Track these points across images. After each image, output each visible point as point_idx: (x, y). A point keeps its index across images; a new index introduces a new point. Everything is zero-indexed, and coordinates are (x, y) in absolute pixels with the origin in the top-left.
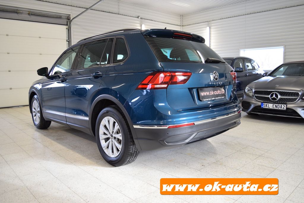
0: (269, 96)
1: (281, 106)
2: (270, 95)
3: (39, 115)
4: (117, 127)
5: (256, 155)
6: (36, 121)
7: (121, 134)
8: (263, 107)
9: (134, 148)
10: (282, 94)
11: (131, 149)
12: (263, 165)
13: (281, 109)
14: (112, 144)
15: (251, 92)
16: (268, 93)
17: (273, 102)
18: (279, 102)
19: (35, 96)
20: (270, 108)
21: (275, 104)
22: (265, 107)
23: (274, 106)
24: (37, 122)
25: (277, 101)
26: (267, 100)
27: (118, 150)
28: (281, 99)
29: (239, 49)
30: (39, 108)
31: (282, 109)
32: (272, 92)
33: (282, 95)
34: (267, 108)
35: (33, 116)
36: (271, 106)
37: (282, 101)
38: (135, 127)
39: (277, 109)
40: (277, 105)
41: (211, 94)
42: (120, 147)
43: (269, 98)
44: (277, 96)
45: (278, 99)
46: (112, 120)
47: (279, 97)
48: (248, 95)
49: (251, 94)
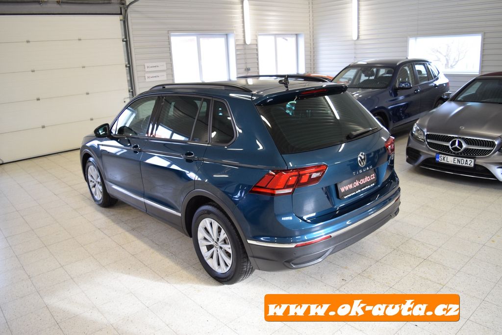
0: (449, 144)
1: (467, 161)
2: (451, 142)
3: (101, 188)
4: (223, 235)
5: (420, 257)
6: (96, 194)
7: (230, 246)
8: (438, 161)
9: (249, 264)
10: (468, 142)
11: (245, 267)
12: (427, 279)
13: (466, 165)
14: (218, 254)
15: (421, 135)
16: (448, 139)
17: (454, 153)
18: (464, 154)
19: (91, 159)
20: (450, 163)
21: (457, 158)
22: (442, 161)
23: (456, 160)
24: (99, 196)
25: (461, 153)
26: (445, 150)
27: (226, 265)
28: (466, 150)
29: (407, 37)
30: (99, 177)
31: (468, 165)
32: (454, 137)
33: (469, 144)
34: (444, 162)
35: (91, 187)
36: (450, 160)
37: (468, 154)
38: (250, 242)
39: (460, 164)
40: (461, 158)
41: (355, 186)
42: (229, 262)
43: (448, 147)
44: (460, 145)
45: (462, 150)
46: (216, 225)
47: (464, 146)
48: (416, 138)
49: (421, 137)
